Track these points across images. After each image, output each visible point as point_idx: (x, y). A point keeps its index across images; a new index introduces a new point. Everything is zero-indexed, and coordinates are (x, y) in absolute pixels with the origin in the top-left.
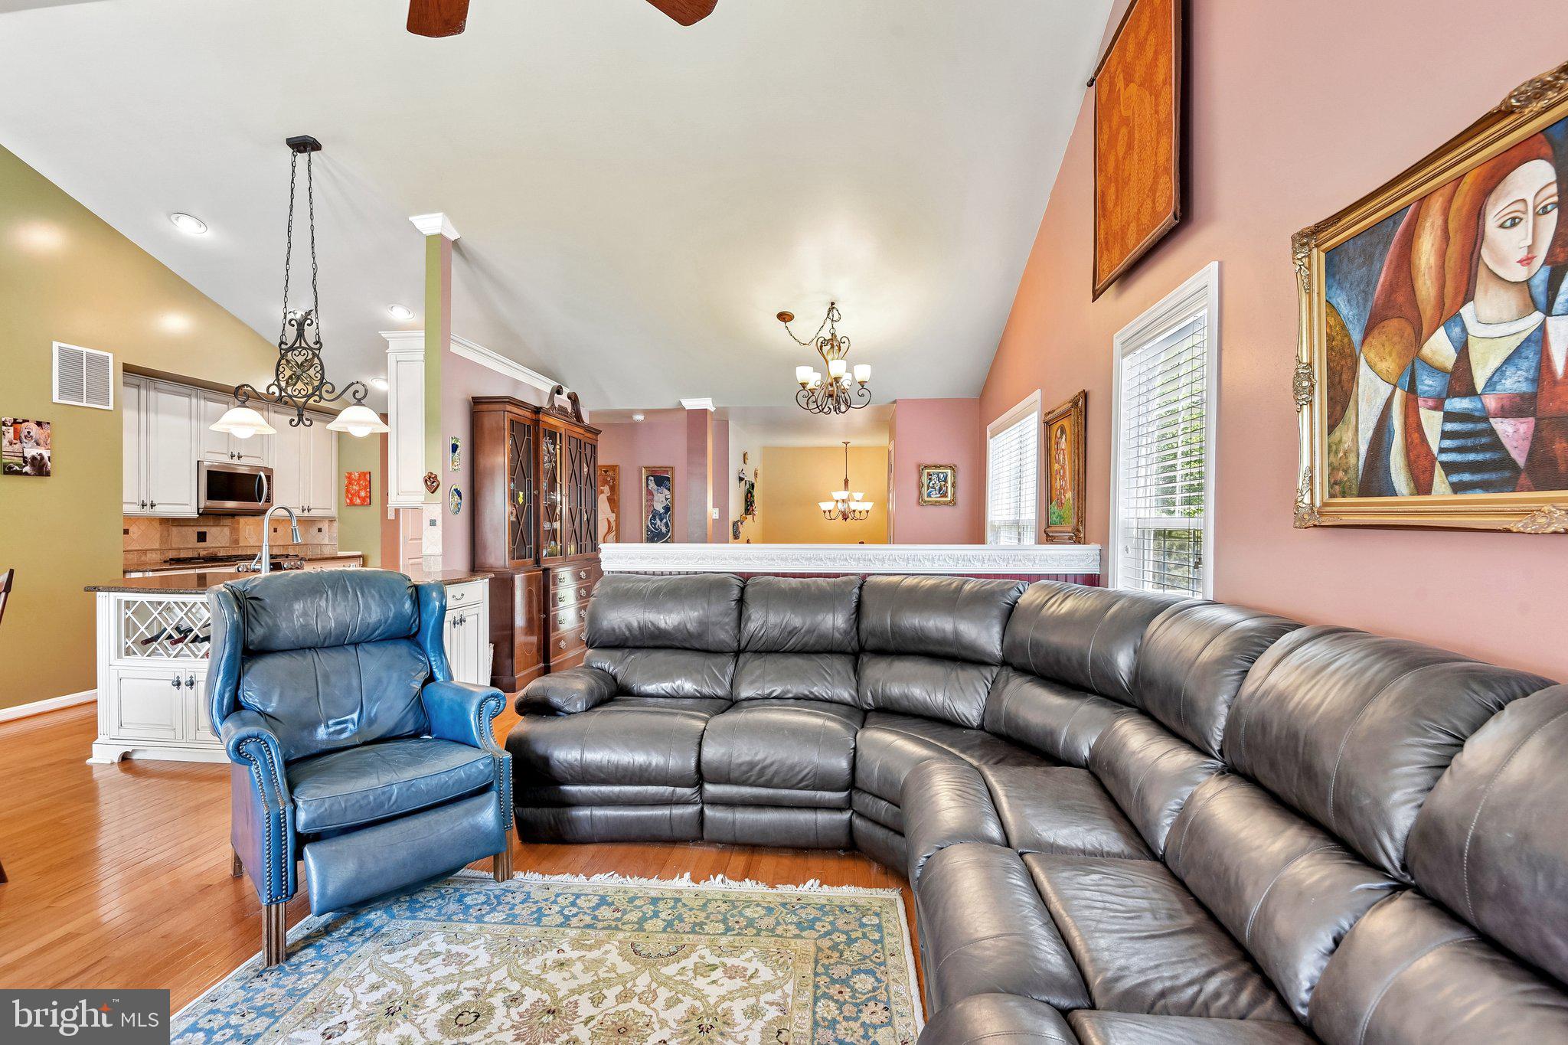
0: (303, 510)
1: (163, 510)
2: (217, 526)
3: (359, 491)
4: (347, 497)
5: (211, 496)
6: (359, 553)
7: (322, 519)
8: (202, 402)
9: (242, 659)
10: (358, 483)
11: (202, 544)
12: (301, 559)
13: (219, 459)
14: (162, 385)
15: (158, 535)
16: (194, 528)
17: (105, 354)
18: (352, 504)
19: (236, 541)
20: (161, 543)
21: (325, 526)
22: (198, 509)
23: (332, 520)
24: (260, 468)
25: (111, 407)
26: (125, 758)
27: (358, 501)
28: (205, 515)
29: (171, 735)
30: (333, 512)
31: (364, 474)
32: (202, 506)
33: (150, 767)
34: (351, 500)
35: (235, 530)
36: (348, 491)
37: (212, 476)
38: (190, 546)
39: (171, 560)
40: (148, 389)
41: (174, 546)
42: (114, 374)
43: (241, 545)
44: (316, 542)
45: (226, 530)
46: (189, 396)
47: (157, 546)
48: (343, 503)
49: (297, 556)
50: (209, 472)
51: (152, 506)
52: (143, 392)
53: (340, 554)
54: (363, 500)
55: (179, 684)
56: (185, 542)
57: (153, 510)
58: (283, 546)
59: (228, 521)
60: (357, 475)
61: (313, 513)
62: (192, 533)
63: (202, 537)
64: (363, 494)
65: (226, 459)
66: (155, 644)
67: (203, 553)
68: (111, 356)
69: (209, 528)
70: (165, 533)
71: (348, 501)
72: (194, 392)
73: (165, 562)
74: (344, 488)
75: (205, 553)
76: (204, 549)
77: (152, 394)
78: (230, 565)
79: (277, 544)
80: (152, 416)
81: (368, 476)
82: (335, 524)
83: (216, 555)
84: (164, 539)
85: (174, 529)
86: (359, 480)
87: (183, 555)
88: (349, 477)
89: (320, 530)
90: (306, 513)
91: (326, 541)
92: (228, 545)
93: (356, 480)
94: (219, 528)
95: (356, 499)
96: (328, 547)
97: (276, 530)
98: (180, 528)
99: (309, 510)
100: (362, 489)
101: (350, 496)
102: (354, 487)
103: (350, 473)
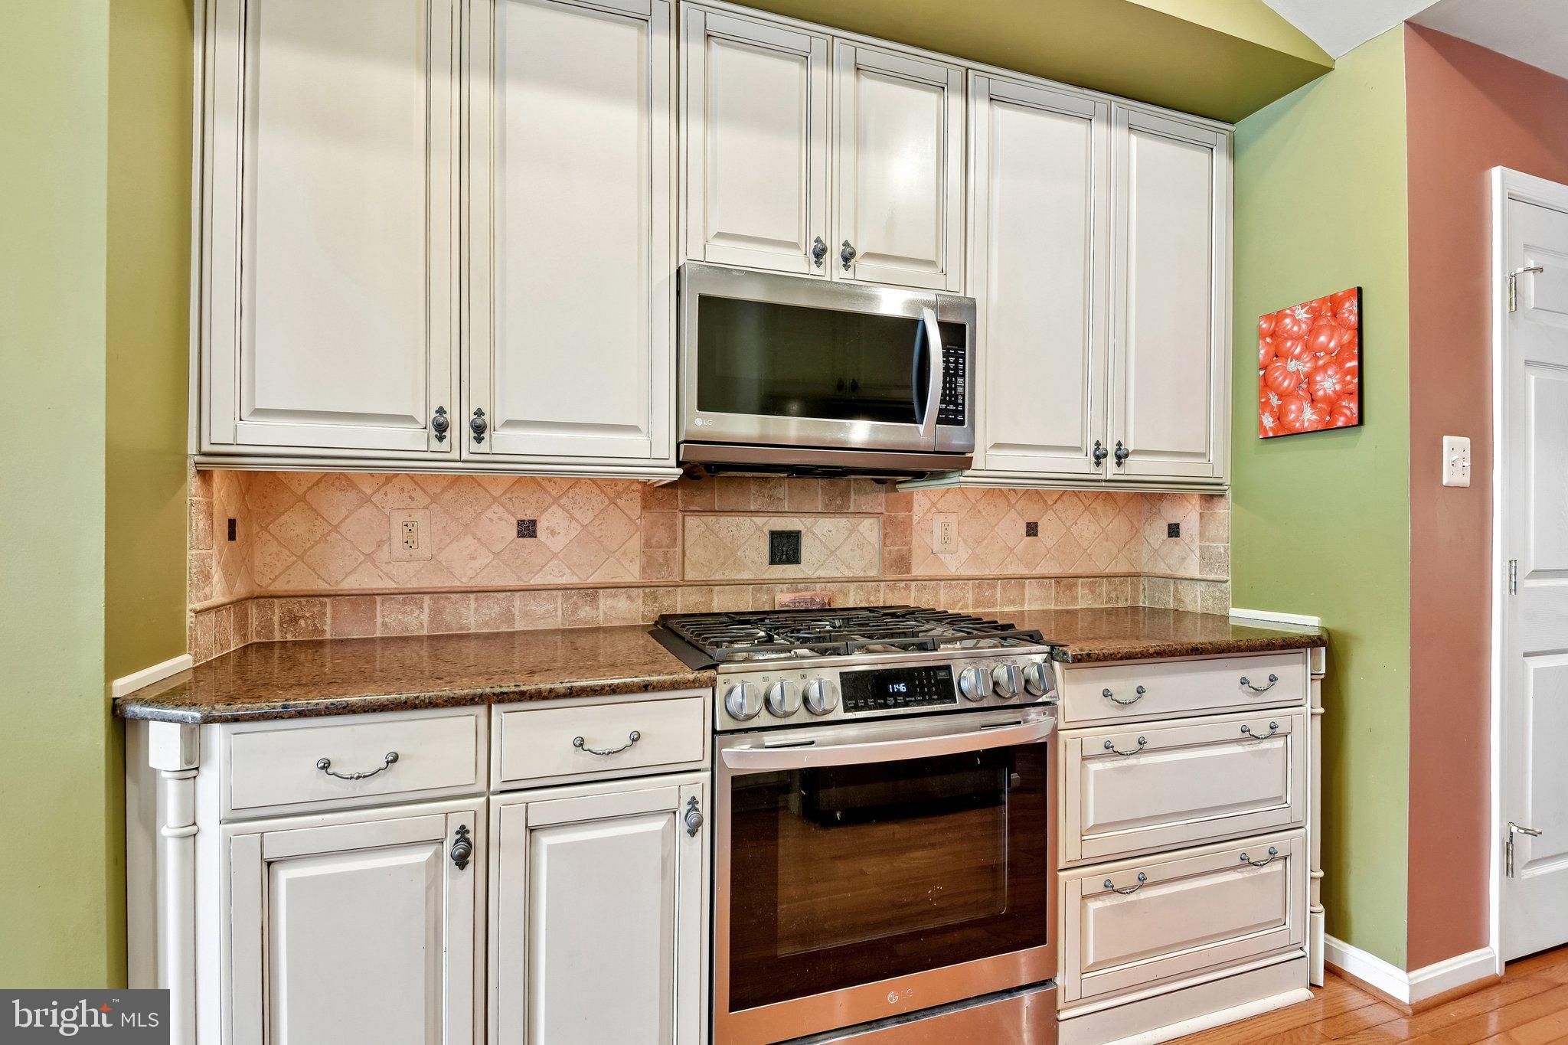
0: (1099, 458)
2: (840, 512)
3: (1310, 378)
4: (1265, 406)
6: (1308, 623)
7: (1175, 490)
11: (785, 571)
15: (635, 543)
16: (759, 520)
18: (1285, 433)
19: (902, 562)
20: (648, 565)
21: (1189, 516)
22: (678, 446)
23: (1211, 497)
24: (920, 302)
27: (1309, 417)
30: (1216, 466)
31: (1334, 303)
34: (1279, 418)
35: (896, 528)
36: (1266, 384)
38: (745, 575)
43: (917, 571)
44: (1162, 569)
45: (869, 529)
47: (632, 573)
48: (1252, 435)
54: (1332, 406)
56: (725, 565)
57: (484, 447)
58: (1058, 579)
59: (876, 500)
60: (1302, 314)
61: (1135, 466)
62: (751, 534)
63: (781, 548)
64: (1328, 384)
65: (796, 263)
69: (809, 521)
70: (662, 535)
71: (1268, 421)
74: (1252, 377)
76: (794, 584)
79: (1039, 571)
81: (1351, 306)
82: (1223, 510)
83: (830, 606)
85: (692, 521)
86: (1314, 331)
87: (718, 604)
88: (1275, 335)
89: (1174, 531)
90: (1112, 469)
91: (1193, 569)
92: (873, 573)
93: (1298, 338)
94: (842, 522)
95: (1301, 410)
96: (1200, 588)
97: (1032, 530)
98: (711, 519)
99: (1120, 458)
100: (1324, 368)
101: (1275, 401)
102: (1292, 366)
103: (1279, 317)
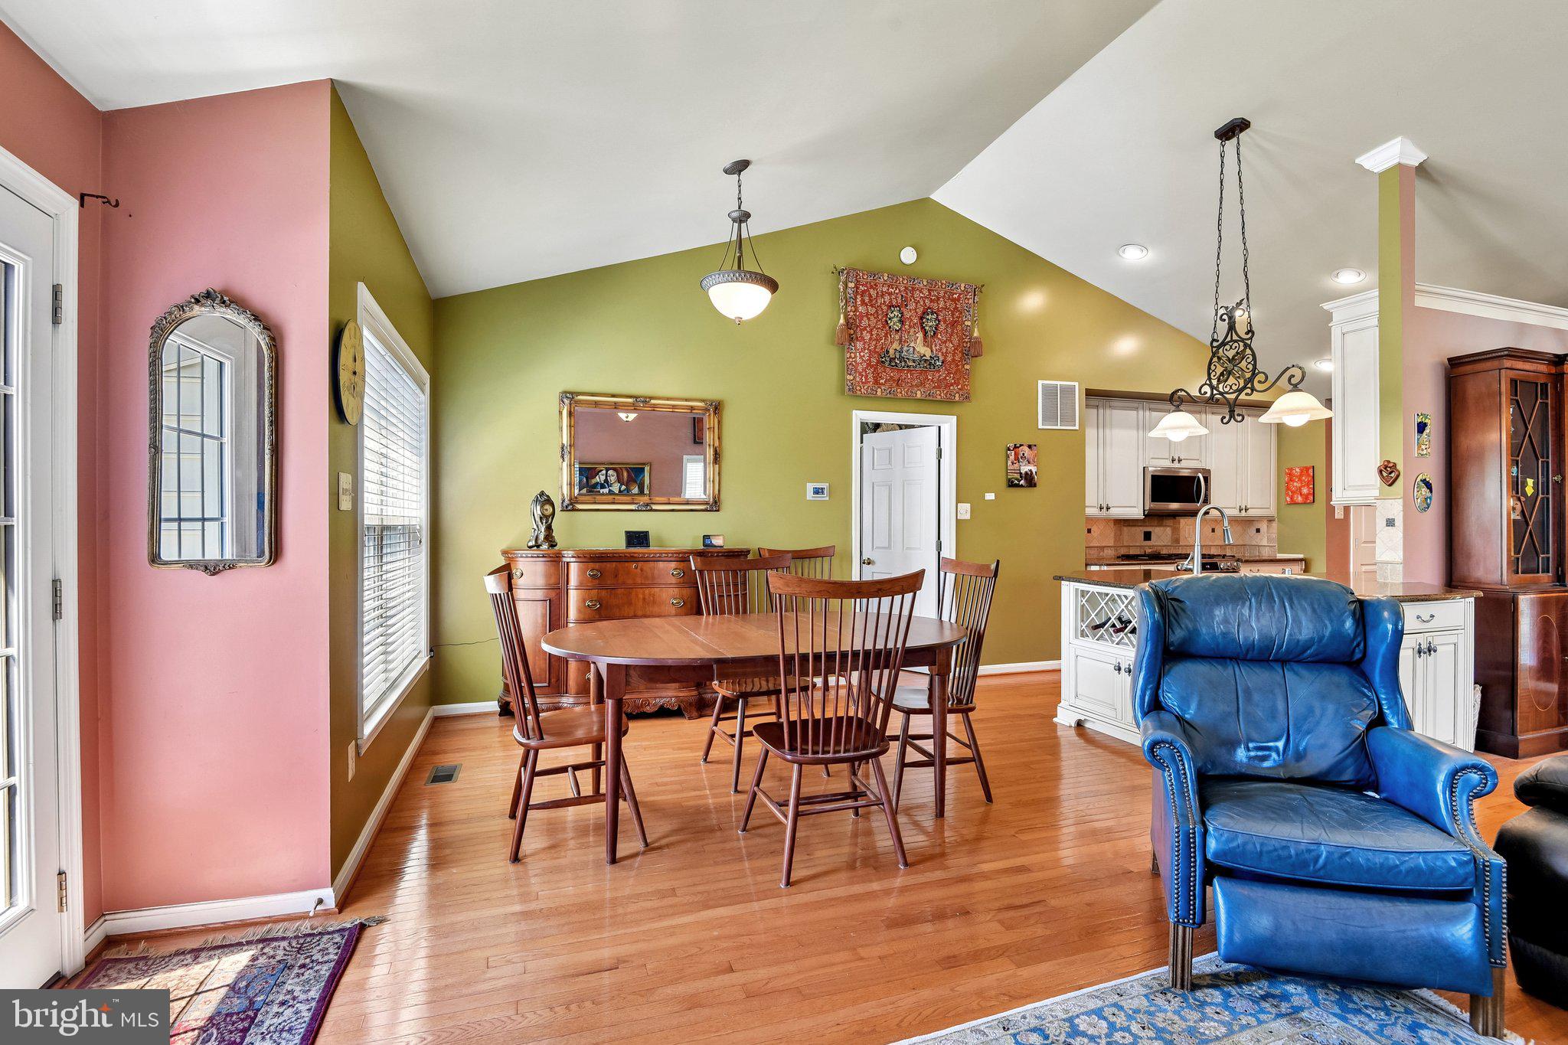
0: (1240, 510)
1: (1117, 512)
2: (1160, 526)
3: (1300, 488)
4: (1287, 495)
5: (1155, 498)
6: (1301, 556)
7: (1260, 519)
8: (1148, 413)
9: (1163, 658)
10: (1300, 480)
11: (1148, 543)
12: (1238, 560)
13: (1161, 464)
14: (1116, 403)
15: (1112, 535)
16: (1142, 528)
17: (1073, 383)
18: (1293, 503)
19: (1177, 541)
20: (1115, 540)
21: (1263, 527)
22: (1144, 511)
23: (1270, 520)
24: (1198, 470)
25: (1077, 427)
26: (1080, 724)
27: (1300, 499)
28: (1151, 516)
29: (1112, 713)
30: (1272, 511)
31: (1307, 469)
32: (1147, 508)
33: (1098, 738)
34: (1292, 498)
35: (1176, 530)
36: (1288, 488)
37: (1155, 479)
38: (1138, 544)
39: (1123, 556)
40: (1104, 408)
41: (1125, 544)
42: (1078, 397)
43: (1182, 543)
44: (1254, 543)
45: (1169, 530)
46: (1137, 409)
47: (1112, 543)
48: (1283, 503)
49: (1234, 556)
50: (1154, 477)
51: (1108, 508)
52: (1101, 411)
53: (1280, 556)
54: (1306, 496)
55: (1119, 669)
56: (1134, 541)
57: (1108, 513)
58: (1221, 546)
59: (1170, 522)
60: (1298, 470)
61: (1251, 513)
62: (1139, 532)
63: (1147, 536)
64: (1305, 491)
65: (1167, 464)
66: (1102, 630)
67: (1148, 551)
68: (1076, 384)
69: (1153, 528)
70: (1118, 532)
71: (1288, 499)
72: (1141, 405)
73: (1118, 557)
74: (1284, 486)
75: (1150, 550)
76: (1149, 547)
77: (1108, 411)
78: (1170, 563)
79: (1215, 544)
80: (1108, 431)
81: (1311, 471)
82: (1275, 525)
83: (1159, 553)
84: (1118, 537)
85: (1125, 528)
86: (1302, 475)
87: (1132, 552)
88: (1290, 473)
89: (1258, 531)
90: (1243, 513)
91: (1265, 542)
92: (1170, 544)
93: (1297, 476)
94: (1162, 528)
95: (1298, 497)
96: (1267, 549)
97: (1213, 530)
98: (1129, 528)
99: (1246, 510)
100: (1304, 486)
101: (1290, 494)
102: (1295, 484)
103: (1291, 469)
